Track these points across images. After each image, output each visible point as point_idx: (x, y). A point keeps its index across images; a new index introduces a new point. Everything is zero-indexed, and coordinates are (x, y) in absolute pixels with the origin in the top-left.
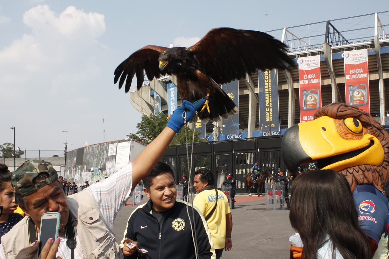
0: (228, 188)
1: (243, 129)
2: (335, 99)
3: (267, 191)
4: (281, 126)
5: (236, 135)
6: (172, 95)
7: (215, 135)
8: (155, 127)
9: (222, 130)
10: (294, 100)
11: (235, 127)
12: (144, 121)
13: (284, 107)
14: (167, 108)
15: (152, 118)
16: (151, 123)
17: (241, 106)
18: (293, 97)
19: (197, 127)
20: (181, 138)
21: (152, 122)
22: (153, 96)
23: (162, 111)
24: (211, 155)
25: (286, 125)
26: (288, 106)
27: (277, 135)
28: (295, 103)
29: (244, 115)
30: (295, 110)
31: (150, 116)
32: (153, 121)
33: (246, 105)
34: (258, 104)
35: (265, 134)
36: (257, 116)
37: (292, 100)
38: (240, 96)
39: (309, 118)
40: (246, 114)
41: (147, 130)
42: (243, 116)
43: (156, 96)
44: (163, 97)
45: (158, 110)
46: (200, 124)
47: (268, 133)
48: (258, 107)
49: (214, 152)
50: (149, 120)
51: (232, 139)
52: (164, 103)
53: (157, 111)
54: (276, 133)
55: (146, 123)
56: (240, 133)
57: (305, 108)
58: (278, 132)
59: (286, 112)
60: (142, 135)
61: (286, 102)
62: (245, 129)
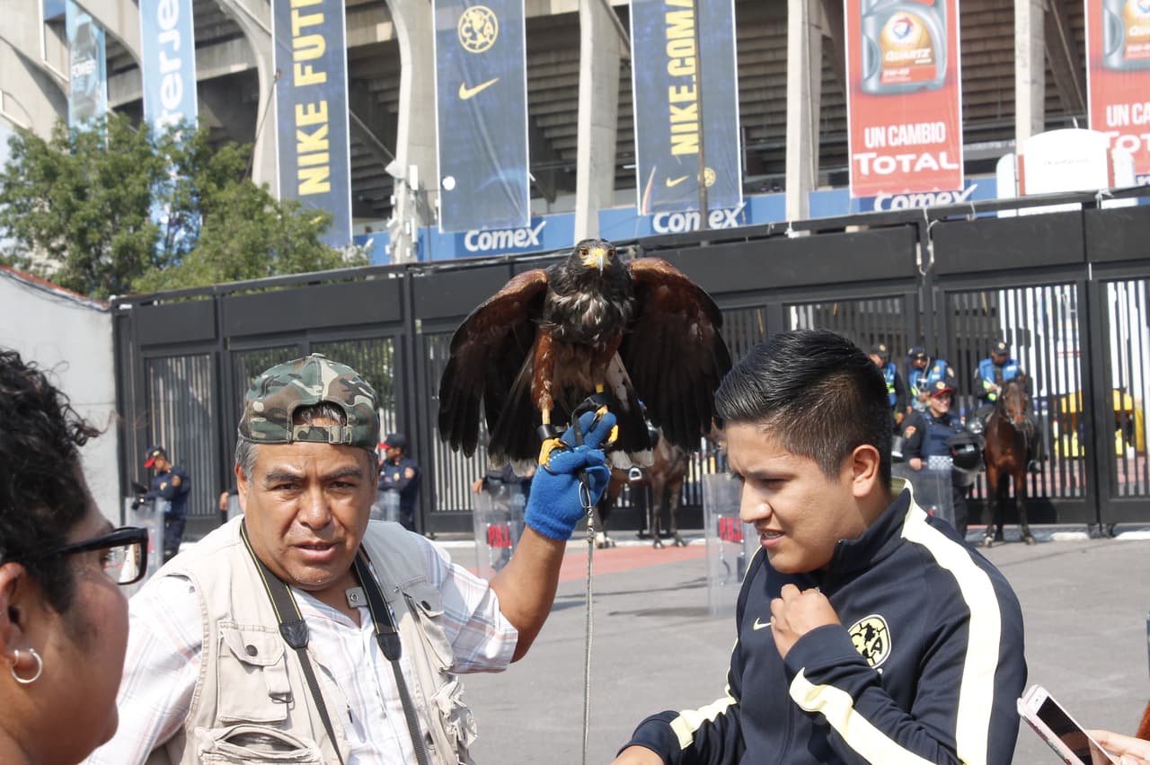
0: (505, 508)
1: (552, 200)
2: (1033, 36)
3: (712, 519)
4: (750, 180)
5: (514, 230)
6: (165, 16)
7: (402, 233)
8: (81, 193)
9: (438, 203)
10: (818, 43)
11: (508, 188)
12: (18, 162)
13: (765, 76)
14: (140, 88)
15: (66, 144)
16: (61, 170)
17: (537, 73)
18: (810, 25)
19: (304, 190)
20: (227, 252)
21: (66, 164)
22: (57, 24)
23: (115, 103)
24: (403, 338)
25: (776, 176)
26: (784, 74)
27: (730, 230)
28: (824, 58)
29: (551, 121)
30: (823, 96)
31: (54, 134)
32: (73, 161)
33: (564, 69)
34: (625, 63)
35: (664, 222)
36: (620, 131)
37: (807, 41)
38: (531, 22)
39: (895, 135)
40: (562, 120)
41: (41, 206)
42: (550, 128)
43: (74, 21)
44: (113, 27)
45: (90, 100)
46: (325, 172)
47: (679, 216)
48: (625, 80)
49: (418, 323)
50: (46, 153)
51: (490, 250)
52: (120, 63)
53: (86, 104)
54: (725, 218)
55: (32, 169)
56: (536, 221)
57: (872, 85)
58: (732, 210)
59: (774, 108)
60: (10, 235)
61: (774, 50)
62: (562, 200)
